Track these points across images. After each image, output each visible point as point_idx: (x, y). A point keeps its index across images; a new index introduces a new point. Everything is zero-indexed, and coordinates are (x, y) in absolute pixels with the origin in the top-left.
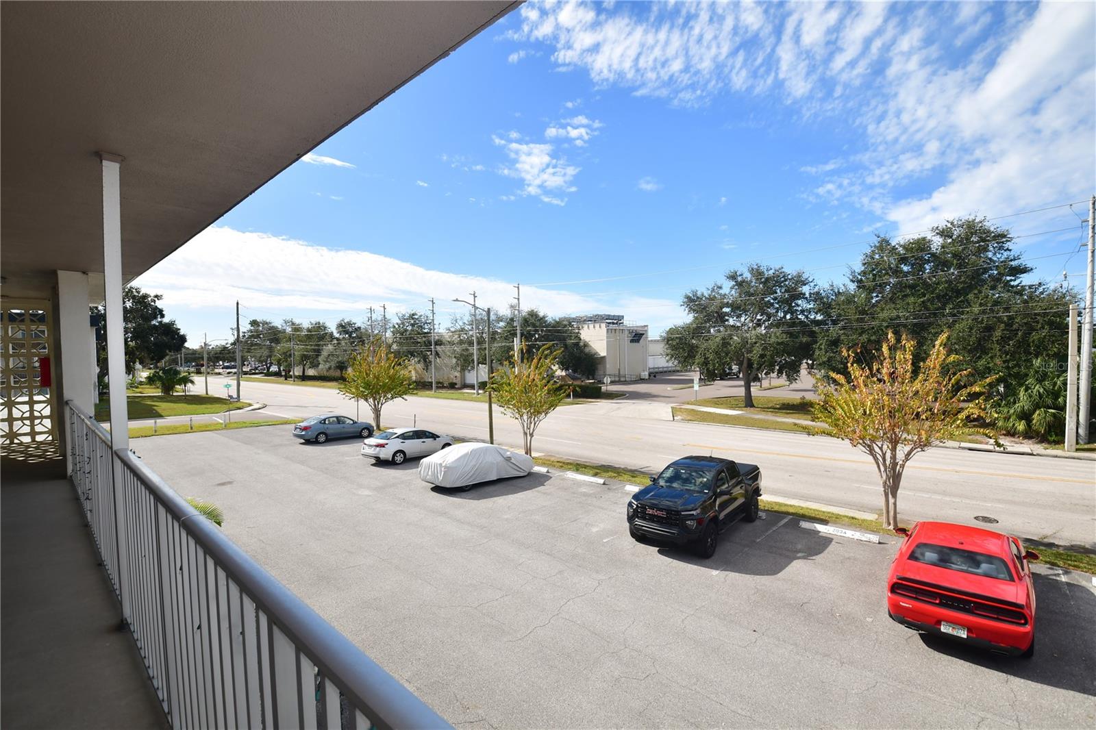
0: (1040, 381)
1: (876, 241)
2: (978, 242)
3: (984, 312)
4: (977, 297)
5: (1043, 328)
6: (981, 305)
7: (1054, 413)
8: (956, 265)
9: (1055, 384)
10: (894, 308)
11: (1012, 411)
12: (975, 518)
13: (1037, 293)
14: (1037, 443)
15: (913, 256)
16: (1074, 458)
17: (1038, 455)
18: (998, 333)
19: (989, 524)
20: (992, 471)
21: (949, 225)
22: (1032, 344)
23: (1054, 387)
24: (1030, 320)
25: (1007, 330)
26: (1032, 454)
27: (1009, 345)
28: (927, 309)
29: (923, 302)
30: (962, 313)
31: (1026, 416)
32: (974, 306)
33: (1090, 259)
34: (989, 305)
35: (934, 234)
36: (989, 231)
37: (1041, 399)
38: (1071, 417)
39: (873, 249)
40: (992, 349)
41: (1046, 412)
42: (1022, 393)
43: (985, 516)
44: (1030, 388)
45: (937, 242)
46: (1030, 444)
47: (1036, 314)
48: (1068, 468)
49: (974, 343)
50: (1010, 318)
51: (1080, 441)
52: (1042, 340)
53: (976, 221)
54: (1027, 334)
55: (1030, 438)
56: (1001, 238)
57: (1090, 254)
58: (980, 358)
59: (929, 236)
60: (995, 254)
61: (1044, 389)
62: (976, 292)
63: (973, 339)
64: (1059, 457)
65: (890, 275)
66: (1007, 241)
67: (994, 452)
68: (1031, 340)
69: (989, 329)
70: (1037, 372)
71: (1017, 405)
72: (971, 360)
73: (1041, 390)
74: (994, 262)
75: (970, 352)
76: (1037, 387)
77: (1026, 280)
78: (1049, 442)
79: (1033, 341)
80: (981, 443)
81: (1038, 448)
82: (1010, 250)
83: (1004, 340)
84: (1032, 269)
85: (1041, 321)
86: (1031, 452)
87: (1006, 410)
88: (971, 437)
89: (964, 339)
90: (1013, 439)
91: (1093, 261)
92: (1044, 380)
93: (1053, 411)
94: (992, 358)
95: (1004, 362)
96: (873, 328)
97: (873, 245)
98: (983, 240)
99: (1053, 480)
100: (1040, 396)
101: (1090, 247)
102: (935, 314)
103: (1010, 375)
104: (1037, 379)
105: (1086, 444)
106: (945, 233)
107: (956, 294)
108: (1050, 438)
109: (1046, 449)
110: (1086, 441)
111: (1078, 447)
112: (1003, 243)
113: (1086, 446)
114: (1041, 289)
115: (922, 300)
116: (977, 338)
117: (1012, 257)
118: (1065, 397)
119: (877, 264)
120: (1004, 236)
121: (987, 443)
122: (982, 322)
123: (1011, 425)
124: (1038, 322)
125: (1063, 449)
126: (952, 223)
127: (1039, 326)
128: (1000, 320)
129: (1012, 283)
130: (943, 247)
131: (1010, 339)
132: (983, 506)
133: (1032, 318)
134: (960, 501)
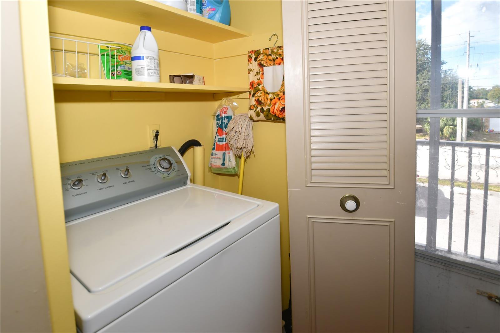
2: (422, 50)
3: (424, 82)
4: (421, 76)
5: (449, 89)
6: (423, 79)
7: (452, 128)
13: (448, 74)
22: (444, 97)
24: (443, 86)
31: (441, 130)
32: (420, 80)
33: (467, 59)
34: (427, 79)
36: (428, 45)
37: (447, 122)
38: (459, 129)
40: (427, 99)
41: (449, 127)
47: (446, 84)
49: (420, 97)
51: (463, 140)
52: (448, 95)
53: (422, 40)
54: (442, 93)
57: (468, 57)
58: (423, 103)
62: (421, 73)
68: (444, 95)
69: (427, 90)
79: (445, 96)
84: (446, 63)
85: (448, 87)
98: (425, 49)
100: (447, 120)
101: (468, 53)
110: (466, 140)
114: (449, 72)
116: (421, 95)
118: (457, 120)
127: (447, 89)
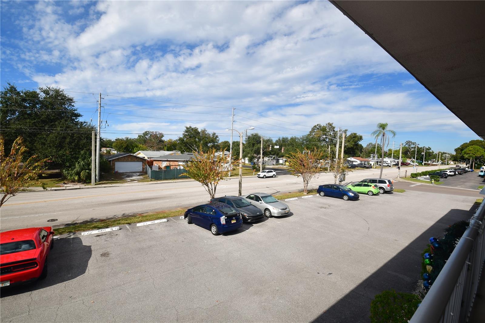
0: (83, 160)
1: (8, 87)
2: (60, 100)
3: (62, 130)
4: (59, 124)
5: (84, 139)
6: (61, 127)
8: (50, 108)
9: (89, 160)
10: (19, 124)
11: (73, 172)
12: (48, 221)
13: (83, 125)
14: (82, 184)
15: (29, 99)
16: (94, 188)
17: (82, 188)
18: (68, 140)
19: (54, 222)
20: (61, 199)
21: (48, 89)
22: (80, 145)
23: (88, 162)
25: (72, 139)
26: (80, 189)
27: (72, 145)
28: (36, 126)
29: (34, 122)
30: (53, 130)
31: (78, 174)
32: (58, 127)
33: (99, 116)
34: (64, 128)
35: (41, 91)
36: (65, 96)
37: (83, 167)
38: (93, 173)
39: (6, 90)
40: (65, 146)
41: (85, 171)
42: (77, 165)
43: (52, 219)
44: (80, 162)
45: (42, 95)
46: (80, 184)
47: (82, 134)
48: (91, 192)
49: (58, 144)
50: (73, 134)
51: (97, 181)
52: (84, 144)
53: (60, 90)
54: (78, 141)
55: (80, 182)
56: (70, 100)
57: (99, 114)
58: (60, 150)
59: (38, 91)
60: (68, 107)
61: (85, 163)
62: (59, 121)
63: (57, 142)
64: (89, 188)
65: (16, 106)
66: (73, 102)
67: (66, 190)
68: (80, 143)
69: (65, 138)
70: (82, 156)
71: (75, 169)
72: (56, 151)
73: (84, 163)
74: (68, 110)
75: (56, 147)
76: (82, 162)
77: (80, 119)
78: (87, 183)
80: (61, 187)
81: (83, 186)
82: (74, 106)
83: (70, 143)
84: (82, 116)
85: (84, 136)
86: (79, 188)
87: (71, 172)
88: (57, 185)
89: (53, 142)
90: (74, 183)
91: (100, 116)
92: (85, 159)
93: (88, 171)
94: (65, 150)
95: (70, 152)
96: (6, 133)
97: (6, 88)
98: (63, 100)
99: (83, 197)
100: (83, 165)
101: (99, 111)
102: (40, 129)
103: (72, 158)
104: (82, 159)
105: (98, 182)
106: (46, 92)
107: (50, 121)
108: (87, 181)
109: (85, 186)
111: (96, 183)
112: (71, 102)
113: (98, 183)
114: (85, 124)
115: (33, 121)
116: (59, 142)
117: (74, 109)
118: (91, 165)
119: (9, 99)
120: (71, 100)
121: (63, 187)
122: (61, 135)
123: (73, 177)
124: (82, 137)
125: (91, 185)
126: (49, 88)
127: (83, 138)
128: (68, 134)
129: (76, 120)
130: (44, 98)
131: (72, 143)
132: (53, 214)
133: (80, 135)
134: (42, 215)
